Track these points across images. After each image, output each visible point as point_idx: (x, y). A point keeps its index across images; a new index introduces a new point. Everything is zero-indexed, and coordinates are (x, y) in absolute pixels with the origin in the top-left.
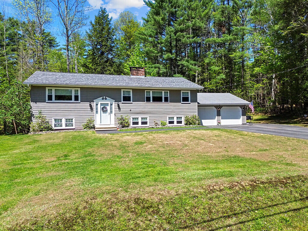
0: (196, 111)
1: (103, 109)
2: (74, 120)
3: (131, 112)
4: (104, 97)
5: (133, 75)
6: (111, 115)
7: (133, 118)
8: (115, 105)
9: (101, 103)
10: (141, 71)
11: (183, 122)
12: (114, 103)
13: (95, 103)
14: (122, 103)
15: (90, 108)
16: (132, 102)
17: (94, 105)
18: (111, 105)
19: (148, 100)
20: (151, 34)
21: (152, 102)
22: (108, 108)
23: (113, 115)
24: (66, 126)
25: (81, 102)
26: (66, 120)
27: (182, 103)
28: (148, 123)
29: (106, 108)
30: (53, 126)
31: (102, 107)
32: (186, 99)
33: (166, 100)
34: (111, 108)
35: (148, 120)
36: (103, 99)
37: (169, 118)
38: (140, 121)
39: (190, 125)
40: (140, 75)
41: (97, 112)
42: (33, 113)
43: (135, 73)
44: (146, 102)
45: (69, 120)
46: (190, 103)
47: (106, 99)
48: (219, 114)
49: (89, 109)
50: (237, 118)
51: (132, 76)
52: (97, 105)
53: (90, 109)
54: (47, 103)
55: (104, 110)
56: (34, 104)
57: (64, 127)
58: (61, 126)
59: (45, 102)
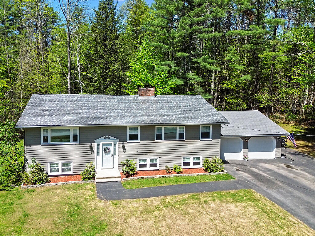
0: (218, 149)
1: (105, 150)
2: (72, 164)
3: (138, 153)
4: (107, 136)
5: (141, 95)
7: (140, 160)
8: (119, 144)
9: (103, 144)
10: (151, 91)
11: (201, 164)
12: (118, 142)
13: (96, 143)
14: (128, 143)
15: (90, 149)
16: (139, 141)
17: (95, 146)
18: (115, 144)
19: (159, 137)
21: (163, 140)
22: (111, 148)
23: (116, 157)
24: (63, 170)
25: (80, 143)
26: (63, 164)
27: (201, 141)
28: (158, 165)
29: (108, 149)
30: (49, 171)
31: (104, 147)
32: (206, 135)
33: (181, 136)
34: (115, 149)
35: (158, 162)
36: (105, 138)
37: (184, 159)
38: (148, 163)
39: (211, 172)
40: (150, 96)
41: (98, 154)
42: (27, 158)
43: (143, 94)
44: (156, 140)
45: (67, 164)
46: (211, 140)
47: (109, 138)
48: (245, 146)
49: (89, 151)
50: (269, 150)
51: (140, 98)
52: (98, 145)
53: (90, 151)
54: (42, 145)
55: (106, 150)
56: (27, 147)
57: (60, 173)
58: (57, 171)
59: (39, 144)
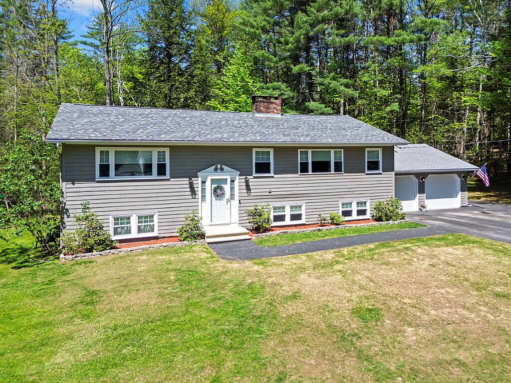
0: (392, 188)
1: (215, 190)
2: (156, 218)
3: (270, 196)
4: (219, 166)
5: (260, 111)
6: (232, 202)
7: (275, 208)
8: (239, 182)
9: (211, 179)
10: (275, 104)
11: (368, 212)
12: (238, 177)
13: (200, 179)
14: (254, 178)
15: (189, 190)
16: (273, 175)
17: (198, 182)
18: (232, 181)
19: (304, 168)
20: (264, 26)
21: (311, 173)
22: (227, 188)
23: (235, 202)
24: (140, 230)
25: (171, 177)
26: (139, 218)
27: (367, 174)
28: (303, 217)
29: (221, 188)
30: (111, 232)
31: (214, 186)
32: (373, 166)
33: (338, 168)
34: (232, 189)
35: (303, 211)
36: (216, 170)
37: (343, 204)
38: (288, 213)
40: (273, 112)
41: (203, 197)
42: (66, 207)
43: (262, 109)
44: (299, 173)
45: (146, 217)
46: (381, 174)
47: (222, 169)
48: (421, 190)
49: (187, 193)
50: (451, 195)
51: (258, 115)
52: (204, 182)
53: (190, 193)
54: (98, 182)
55: (218, 192)
56: (68, 186)
57: (134, 234)
58: (129, 231)
59: (93, 180)
